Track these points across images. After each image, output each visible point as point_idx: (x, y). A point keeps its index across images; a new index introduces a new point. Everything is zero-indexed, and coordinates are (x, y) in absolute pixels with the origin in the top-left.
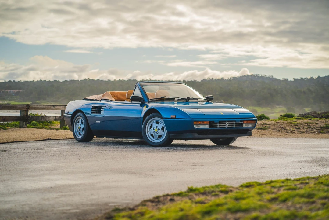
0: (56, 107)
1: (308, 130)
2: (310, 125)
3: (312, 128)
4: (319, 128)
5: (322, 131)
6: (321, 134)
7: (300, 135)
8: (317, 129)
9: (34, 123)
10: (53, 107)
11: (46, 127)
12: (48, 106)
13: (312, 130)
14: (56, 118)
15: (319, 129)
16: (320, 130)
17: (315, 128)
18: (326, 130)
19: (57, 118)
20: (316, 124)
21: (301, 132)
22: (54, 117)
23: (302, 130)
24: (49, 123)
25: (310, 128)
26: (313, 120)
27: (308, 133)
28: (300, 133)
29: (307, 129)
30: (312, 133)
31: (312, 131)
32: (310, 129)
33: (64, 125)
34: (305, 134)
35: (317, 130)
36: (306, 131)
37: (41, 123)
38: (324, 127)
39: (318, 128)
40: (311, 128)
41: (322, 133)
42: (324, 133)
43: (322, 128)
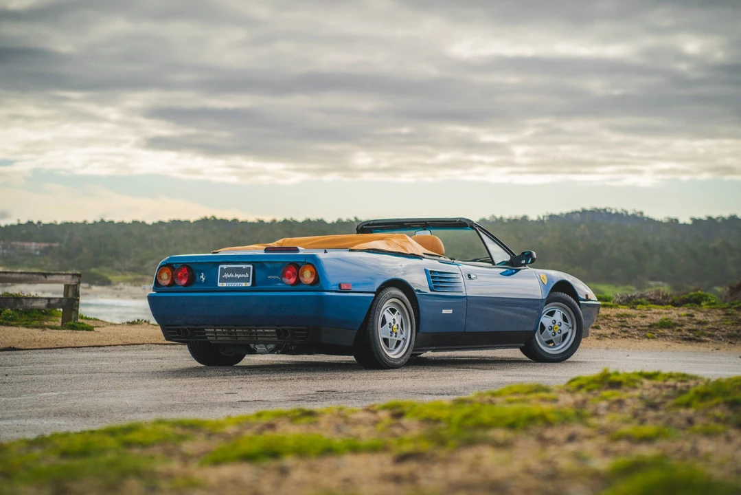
0: (49, 278)
1: (616, 332)
2: (627, 319)
3: (629, 327)
4: (645, 326)
5: (649, 334)
6: (646, 340)
7: (598, 341)
8: (640, 328)
9: (8, 314)
10: (43, 278)
11: (35, 323)
12: (31, 276)
13: (625, 332)
14: (51, 304)
15: (647, 328)
16: (646, 330)
17: (635, 327)
18: (660, 331)
19: (52, 302)
20: (641, 317)
21: (600, 335)
22: (47, 301)
23: (603, 330)
24: (43, 314)
25: (622, 326)
26: (639, 309)
27: (617, 338)
28: (598, 339)
29: (616, 328)
30: (625, 337)
31: (626, 335)
32: (624, 329)
33: (70, 320)
34: (609, 340)
35: (638, 332)
36: (613, 334)
37: (25, 313)
38: (657, 325)
39: (641, 326)
40: (626, 327)
41: (648, 338)
42: (653, 338)
43: (650, 326)
